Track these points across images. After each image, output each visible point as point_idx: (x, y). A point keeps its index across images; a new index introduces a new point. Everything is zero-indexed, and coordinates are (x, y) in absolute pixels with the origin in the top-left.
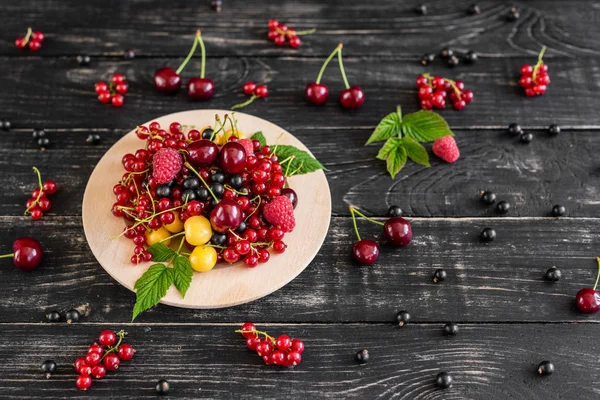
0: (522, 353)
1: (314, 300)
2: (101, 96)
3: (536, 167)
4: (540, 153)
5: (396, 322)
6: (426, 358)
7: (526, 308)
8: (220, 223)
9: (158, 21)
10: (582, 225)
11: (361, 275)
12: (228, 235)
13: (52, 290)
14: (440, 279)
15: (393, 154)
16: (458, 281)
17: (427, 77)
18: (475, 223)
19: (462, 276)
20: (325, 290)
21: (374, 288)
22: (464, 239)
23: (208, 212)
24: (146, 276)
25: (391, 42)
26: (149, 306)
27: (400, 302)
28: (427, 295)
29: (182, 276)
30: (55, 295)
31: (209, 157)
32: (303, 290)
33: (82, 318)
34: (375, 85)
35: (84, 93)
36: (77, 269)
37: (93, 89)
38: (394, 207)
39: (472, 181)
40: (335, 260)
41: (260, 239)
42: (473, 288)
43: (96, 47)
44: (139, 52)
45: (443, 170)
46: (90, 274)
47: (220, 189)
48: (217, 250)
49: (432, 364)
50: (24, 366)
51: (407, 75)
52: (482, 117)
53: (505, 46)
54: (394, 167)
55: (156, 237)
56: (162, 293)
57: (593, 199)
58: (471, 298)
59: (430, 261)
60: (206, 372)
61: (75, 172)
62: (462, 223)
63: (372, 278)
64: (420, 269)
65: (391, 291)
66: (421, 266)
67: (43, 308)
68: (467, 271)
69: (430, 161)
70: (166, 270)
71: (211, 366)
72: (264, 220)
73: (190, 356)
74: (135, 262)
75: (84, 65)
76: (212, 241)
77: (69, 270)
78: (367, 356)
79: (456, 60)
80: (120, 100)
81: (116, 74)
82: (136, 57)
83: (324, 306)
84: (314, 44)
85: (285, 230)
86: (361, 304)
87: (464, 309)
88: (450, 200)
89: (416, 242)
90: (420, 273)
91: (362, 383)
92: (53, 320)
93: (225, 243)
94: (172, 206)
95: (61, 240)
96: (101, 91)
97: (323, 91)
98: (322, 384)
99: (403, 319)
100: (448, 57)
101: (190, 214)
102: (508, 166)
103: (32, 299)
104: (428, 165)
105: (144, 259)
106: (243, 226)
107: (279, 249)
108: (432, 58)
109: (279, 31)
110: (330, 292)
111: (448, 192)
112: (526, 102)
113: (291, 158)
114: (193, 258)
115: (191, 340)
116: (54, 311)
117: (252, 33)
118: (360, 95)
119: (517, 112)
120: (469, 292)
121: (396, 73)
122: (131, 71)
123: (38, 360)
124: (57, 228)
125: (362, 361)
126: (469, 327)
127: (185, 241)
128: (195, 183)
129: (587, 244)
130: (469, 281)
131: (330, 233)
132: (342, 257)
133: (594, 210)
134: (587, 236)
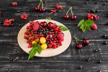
1: (69, 56)
2: (22, 18)
5: (87, 60)
6: (94, 68)
8: (48, 39)
9: (34, 5)
11: (78, 51)
12: (50, 41)
13: (11, 54)
14: (96, 52)
15: (83, 28)
17: (89, 14)
18: (102, 41)
19: (101, 51)
20: (71, 54)
21: (82, 54)
22: (100, 44)
23: (45, 37)
24: (31, 50)
25: (81, 9)
26: (32, 57)
27: (87, 56)
28: (93, 55)
29: (39, 50)
30: (11, 55)
31: (45, 25)
32: (66, 54)
33: (17, 60)
34: (78, 16)
35: (18, 17)
36: (16, 50)
37: (20, 17)
38: (84, 38)
39: (100, 33)
40: (72, 48)
41: (56, 43)
42: (103, 53)
43: (21, 9)
44: (30, 10)
45: (94, 31)
46: (19, 51)
47: (48, 32)
48: (47, 45)
49: (96, 69)
50: (4, 70)
51: (84, 14)
52: (101, 22)
53: (104, 9)
54: (84, 30)
55: (33, 42)
56: (35, 54)
59: (93, 48)
61: (16, 32)
62: (99, 41)
64: (91, 50)
65: (85, 54)
67: (8, 58)
69: (91, 29)
70: (36, 49)
71: (46, 70)
72: (57, 39)
73: (41, 68)
74: (29, 47)
75: (19, 12)
76: (46, 43)
77: (14, 50)
78: (81, 67)
79: (94, 11)
80: (26, 18)
81: (25, 14)
82: (29, 11)
83: (71, 57)
84: (65, 9)
85: (62, 41)
86: (79, 57)
87: (102, 58)
88: (96, 36)
89: (90, 44)
92: (10, 60)
93: (49, 43)
94: (37, 35)
95: (13, 44)
96: (22, 17)
97: (68, 16)
99: (89, 60)
100: (93, 11)
101: (41, 37)
102: (107, 30)
103: (6, 56)
104: (91, 30)
105: (31, 47)
106: (53, 40)
107: (61, 45)
108: (89, 11)
109: (58, 6)
111: (96, 35)
113: (62, 28)
114: (42, 46)
115: (41, 64)
116: (11, 58)
117: (53, 7)
118: (76, 17)
120: (102, 54)
122: (28, 14)
123: (7, 69)
124: (12, 42)
125: (80, 68)
126: (103, 61)
127: (40, 43)
128: (42, 31)
130: (102, 52)
131: (71, 43)
132: (74, 47)
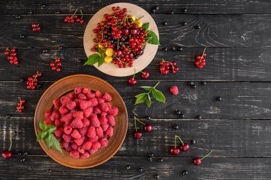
0: (180, 167)
2: (53, 69)
3: (196, 98)
4: (199, 92)
6: (153, 168)
10: (206, 122)
11: (136, 141)
16: (165, 143)
18: (173, 121)
19: (167, 141)
21: (140, 145)
22: (169, 127)
28: (155, 147)
39: (174, 104)
52: (181, 76)
57: (211, 111)
62: (169, 121)
63: (140, 141)
65: (145, 146)
66: (155, 137)
68: (168, 139)
80: (59, 70)
86: (136, 150)
88: (166, 111)
90: (154, 140)
91: (135, 176)
96: (53, 66)
98: (124, 176)
110: (127, 146)
111: (166, 108)
119: (193, 74)
120: (168, 146)
129: (206, 129)
130: (168, 143)
133: (211, 116)
134: (206, 126)
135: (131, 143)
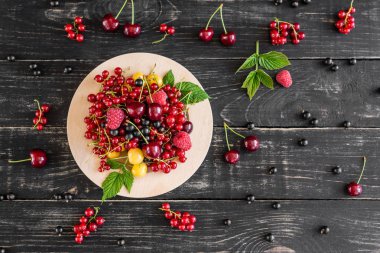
0: (314, 219)
1: (202, 185)
2: (69, 35)
3: (338, 89)
4: (343, 78)
5: (246, 199)
6: (262, 222)
7: (320, 190)
10: (359, 133)
11: (229, 168)
13: (55, 178)
14: (273, 173)
16: (283, 173)
17: (276, 22)
18: (297, 132)
19: (286, 169)
20: (208, 178)
21: (236, 177)
22: (289, 144)
27: (250, 187)
28: (265, 181)
29: (128, 180)
30: (57, 181)
31: (141, 113)
35: (58, 30)
36: (67, 164)
38: (250, 123)
39: (298, 100)
40: (214, 158)
42: (291, 177)
45: (282, 92)
46: (75, 168)
47: (147, 131)
49: (265, 225)
50: (46, 227)
51: (265, 14)
52: (310, 50)
54: (252, 91)
56: (118, 190)
57: (369, 113)
58: (290, 184)
59: (268, 159)
60: (144, 231)
61: (59, 94)
62: (289, 132)
63: (235, 170)
64: (262, 165)
65: (245, 179)
66: (263, 162)
67: (52, 189)
68: (289, 166)
69: (274, 86)
70: (119, 175)
71: (146, 227)
73: (135, 221)
75: (55, 6)
77: (63, 165)
78: (229, 223)
80: (82, 38)
83: (208, 189)
85: (185, 151)
86: (228, 188)
87: (285, 191)
88: (284, 114)
89: (261, 145)
90: (262, 168)
91: (227, 237)
92: (58, 199)
95: (56, 143)
96: (68, 31)
97: (210, 34)
98: (206, 237)
99: (250, 200)
102: (321, 89)
103: (45, 184)
104: (273, 88)
105: (106, 169)
107: (183, 161)
110: (211, 180)
111: (284, 108)
112: (338, 37)
113: (190, 94)
115: (135, 211)
118: (233, 37)
120: (289, 180)
121: (258, 12)
122: (86, 11)
123: (53, 223)
124: (53, 136)
126: (287, 202)
129: (360, 147)
130: (291, 173)
131: (213, 139)
132: (218, 155)
133: (368, 122)
134: (361, 141)
135: (218, 173)
